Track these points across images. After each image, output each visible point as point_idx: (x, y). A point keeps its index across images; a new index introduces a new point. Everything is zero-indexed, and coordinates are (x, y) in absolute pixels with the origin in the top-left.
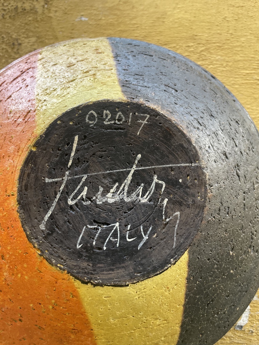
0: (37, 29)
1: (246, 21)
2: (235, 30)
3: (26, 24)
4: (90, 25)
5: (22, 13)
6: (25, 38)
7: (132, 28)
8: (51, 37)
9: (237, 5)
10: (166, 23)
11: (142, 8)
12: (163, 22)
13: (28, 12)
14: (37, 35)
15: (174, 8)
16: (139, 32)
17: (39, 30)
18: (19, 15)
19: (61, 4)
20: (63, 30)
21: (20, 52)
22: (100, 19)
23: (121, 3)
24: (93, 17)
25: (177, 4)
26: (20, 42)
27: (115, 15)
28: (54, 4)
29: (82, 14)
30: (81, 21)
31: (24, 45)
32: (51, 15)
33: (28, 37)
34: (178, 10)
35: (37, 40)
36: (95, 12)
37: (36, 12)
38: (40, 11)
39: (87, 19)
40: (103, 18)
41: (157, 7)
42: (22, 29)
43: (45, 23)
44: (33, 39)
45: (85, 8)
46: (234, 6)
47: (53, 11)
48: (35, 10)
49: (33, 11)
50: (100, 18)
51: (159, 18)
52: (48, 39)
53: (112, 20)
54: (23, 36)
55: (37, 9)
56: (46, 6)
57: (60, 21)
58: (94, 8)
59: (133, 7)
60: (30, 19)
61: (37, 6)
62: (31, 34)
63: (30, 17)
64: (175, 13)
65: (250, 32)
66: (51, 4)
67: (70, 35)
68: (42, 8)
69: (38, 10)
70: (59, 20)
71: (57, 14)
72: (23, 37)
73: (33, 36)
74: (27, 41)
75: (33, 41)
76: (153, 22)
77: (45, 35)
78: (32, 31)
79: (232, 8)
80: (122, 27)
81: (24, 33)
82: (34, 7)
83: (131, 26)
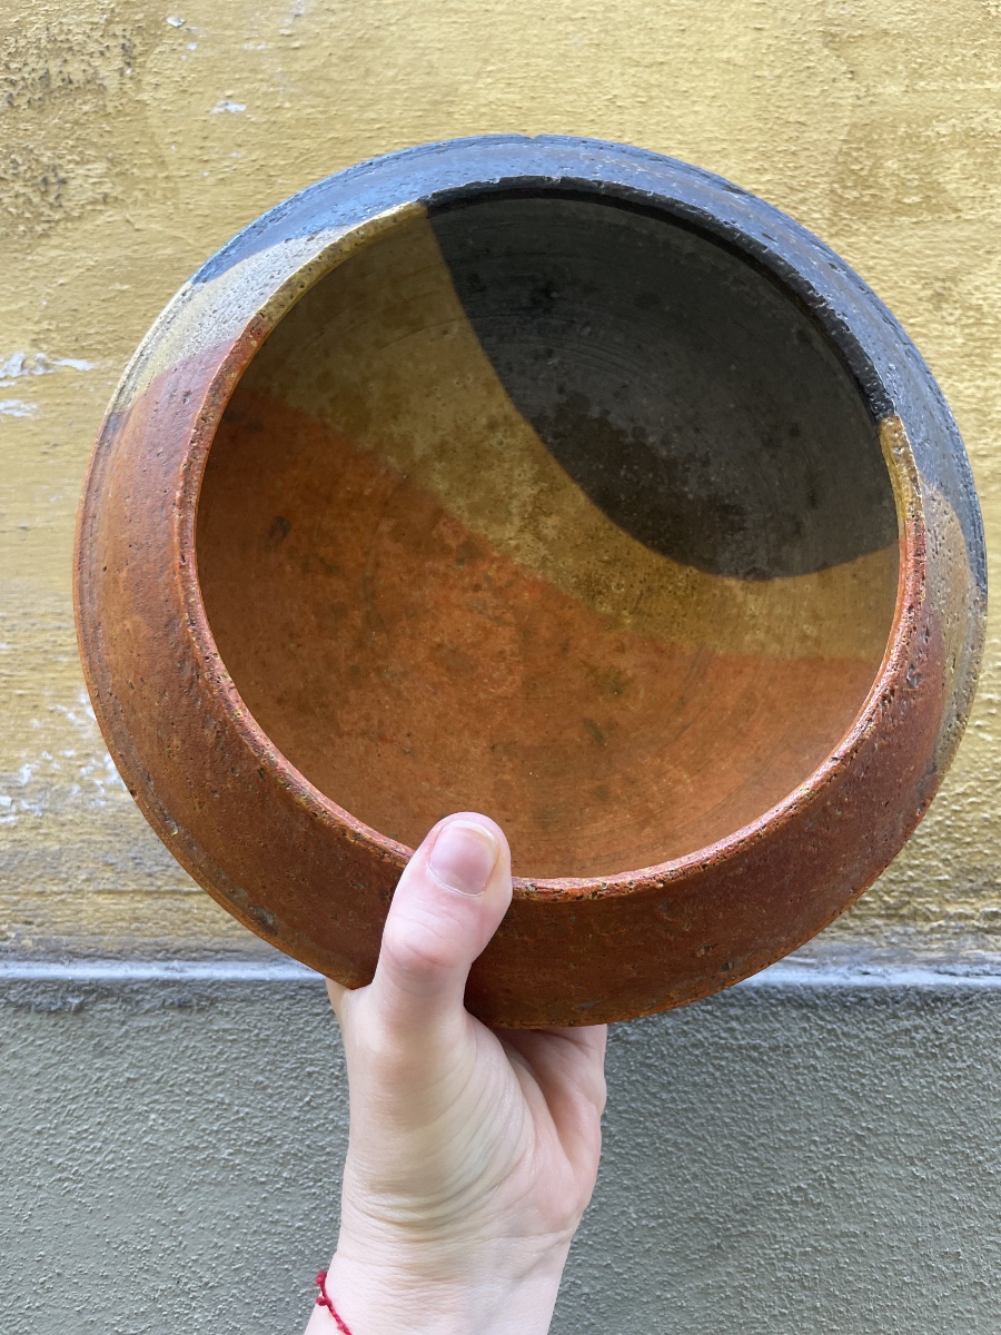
0: (107, 138)
1: (668, 107)
2: (640, 132)
3: (76, 123)
4: (253, 123)
5: (63, 92)
6: (77, 163)
7: (365, 130)
8: (149, 161)
9: (649, 59)
10: (456, 116)
11: (391, 73)
12: (449, 114)
13: (78, 88)
14: (110, 155)
15: (478, 75)
16: (383, 143)
17: (113, 141)
18: (55, 98)
19: (170, 65)
20: (179, 139)
21: (64, 204)
22: (278, 108)
23: (334, 60)
24: (258, 103)
25: (486, 61)
26: (62, 175)
27: (319, 94)
28: (149, 65)
29: (229, 93)
30: (227, 112)
31: (73, 183)
32: (144, 97)
33: (82, 162)
34: (489, 80)
35: (109, 169)
36: (264, 88)
37: (102, 89)
38: (112, 83)
39: (242, 108)
40: (287, 105)
41: (431, 70)
42: (67, 138)
43: (128, 119)
44: (99, 168)
45: (237, 76)
46: (638, 64)
47: (149, 84)
48: (98, 82)
49: (94, 85)
50: (277, 105)
51: (436, 103)
52: (140, 167)
53: (310, 110)
54: (69, 157)
55: (103, 79)
56: (128, 72)
57: (170, 114)
58: (260, 77)
59: (368, 72)
60: (86, 108)
61: (103, 73)
62: (91, 152)
63: (85, 103)
64: (480, 88)
65: (679, 136)
66: (142, 66)
67: (198, 152)
68: (117, 75)
69: (106, 83)
70: (165, 110)
71: (161, 94)
72: (70, 161)
73: (96, 159)
74: (81, 171)
75: (99, 171)
76: (419, 113)
77: (131, 154)
78: (94, 145)
79: (632, 71)
80: (339, 131)
81: (72, 149)
82: (96, 73)
83: (362, 127)
